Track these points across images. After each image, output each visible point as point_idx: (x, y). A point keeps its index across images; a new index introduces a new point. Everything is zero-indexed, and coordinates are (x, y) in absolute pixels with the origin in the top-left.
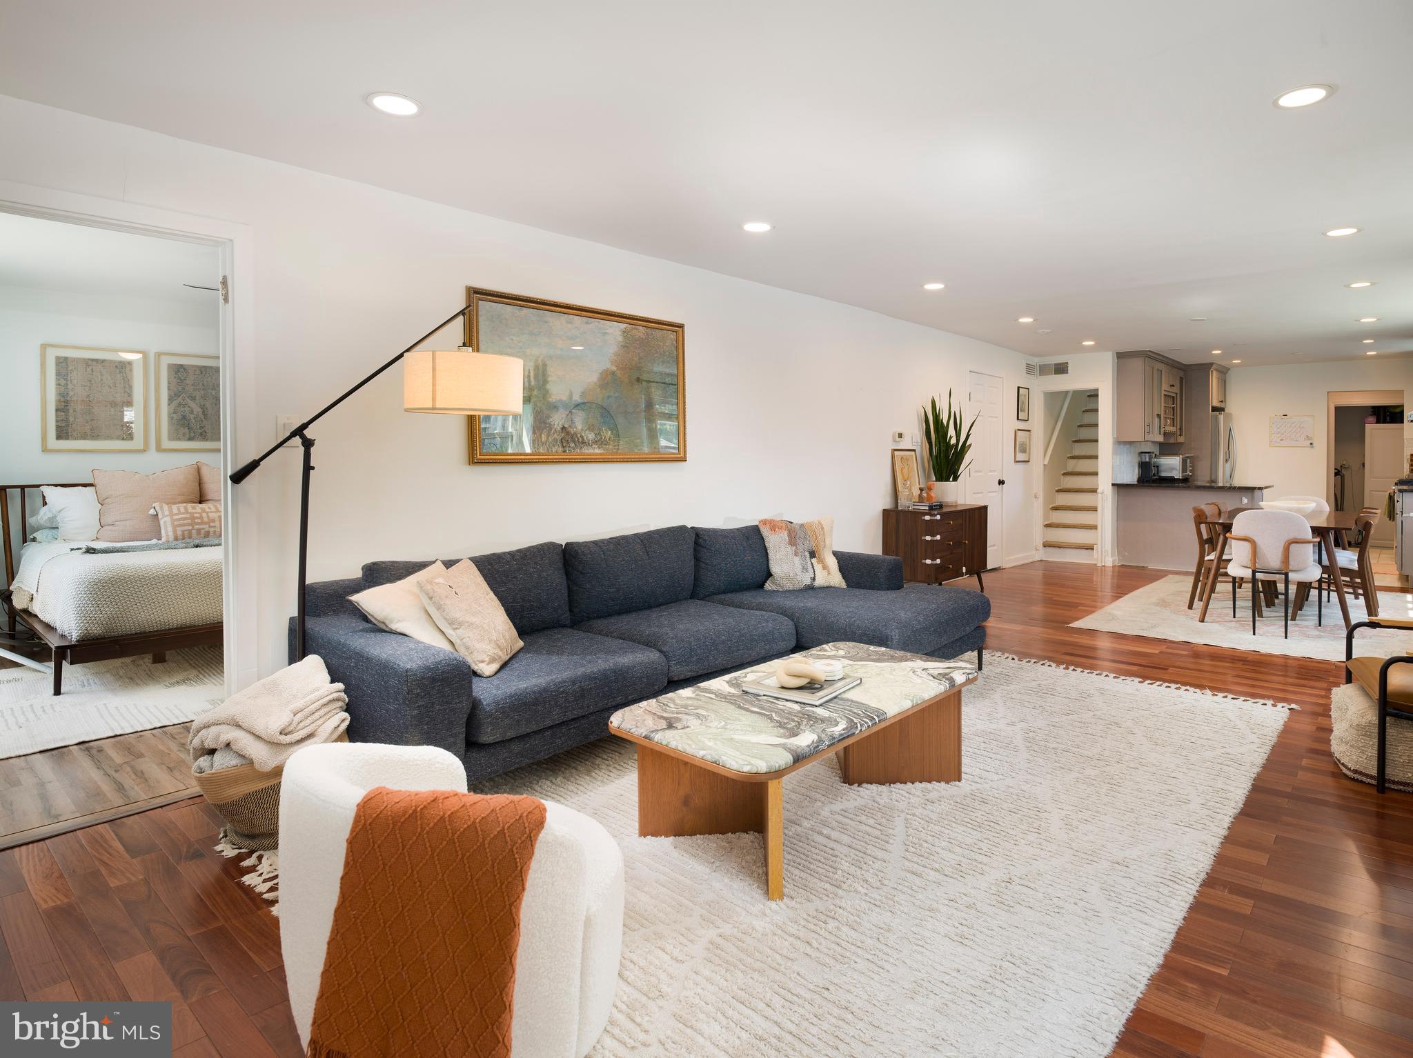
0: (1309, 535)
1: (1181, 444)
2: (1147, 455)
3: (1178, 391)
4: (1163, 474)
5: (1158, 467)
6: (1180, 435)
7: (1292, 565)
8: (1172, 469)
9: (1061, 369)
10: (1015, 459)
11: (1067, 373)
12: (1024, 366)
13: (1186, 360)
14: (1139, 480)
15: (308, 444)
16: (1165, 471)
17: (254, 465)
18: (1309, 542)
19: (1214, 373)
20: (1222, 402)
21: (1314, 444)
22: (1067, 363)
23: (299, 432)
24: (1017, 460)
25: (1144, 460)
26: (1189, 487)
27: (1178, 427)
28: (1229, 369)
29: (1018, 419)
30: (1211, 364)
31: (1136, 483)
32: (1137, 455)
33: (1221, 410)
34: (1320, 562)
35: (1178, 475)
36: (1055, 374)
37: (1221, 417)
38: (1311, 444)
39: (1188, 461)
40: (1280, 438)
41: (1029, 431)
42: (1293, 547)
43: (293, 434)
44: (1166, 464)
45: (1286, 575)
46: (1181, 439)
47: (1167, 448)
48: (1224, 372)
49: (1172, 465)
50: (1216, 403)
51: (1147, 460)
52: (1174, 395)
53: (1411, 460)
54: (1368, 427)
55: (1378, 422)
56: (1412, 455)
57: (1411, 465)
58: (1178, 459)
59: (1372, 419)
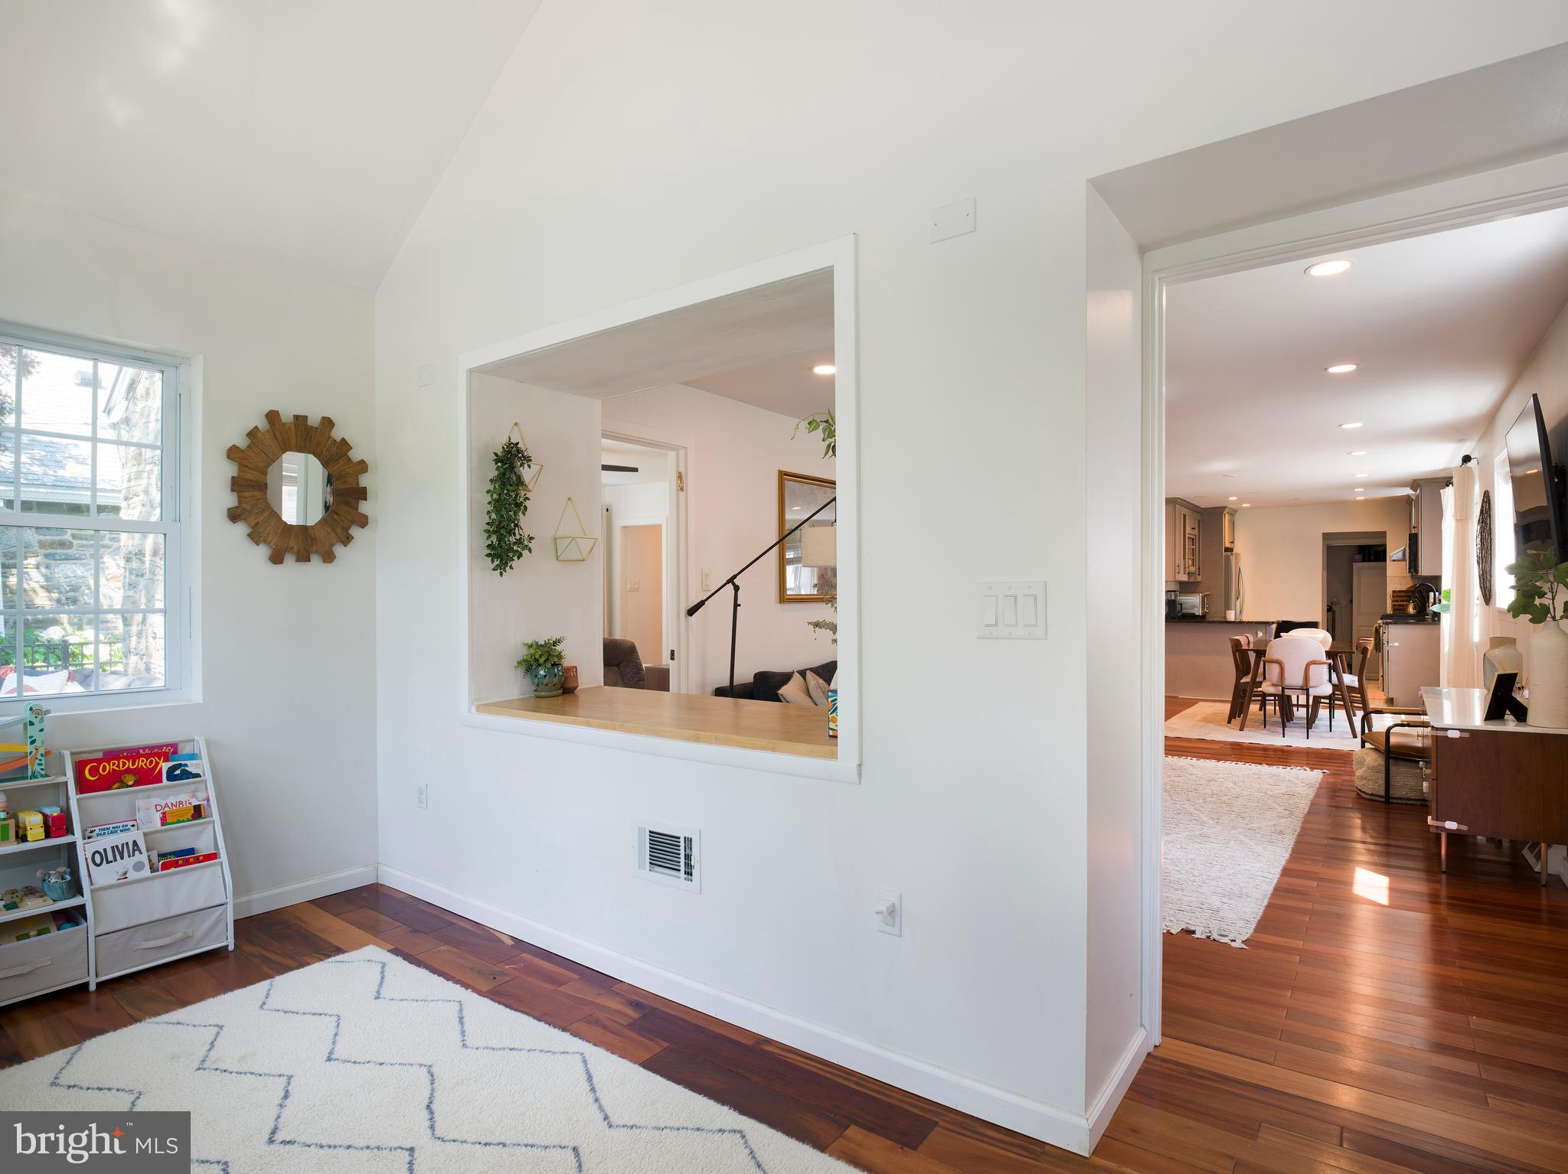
0: (1323, 658)
1: (1199, 582)
2: (1173, 593)
3: (1197, 534)
4: (1184, 611)
5: (1181, 604)
6: (1199, 575)
7: (1311, 683)
8: (1194, 607)
13: (1203, 504)
14: (1167, 617)
15: (736, 588)
16: (1186, 609)
17: (701, 604)
18: (1324, 663)
19: (1227, 516)
20: (1232, 542)
23: (731, 580)
25: (1170, 598)
26: (1205, 622)
27: (1198, 567)
28: (1237, 511)
30: (1225, 508)
33: (1229, 550)
34: (1330, 681)
35: (1198, 612)
37: (1233, 559)
39: (1206, 598)
42: (1312, 667)
43: (728, 582)
44: (1187, 603)
45: (1307, 690)
46: (1199, 579)
47: (1186, 587)
48: (1233, 513)
49: (1193, 602)
50: (1228, 545)
51: (1173, 598)
52: (1194, 537)
53: (1393, 596)
54: (1356, 565)
55: (1364, 560)
56: (1394, 592)
57: (1393, 601)
58: (1198, 597)
59: (1358, 557)
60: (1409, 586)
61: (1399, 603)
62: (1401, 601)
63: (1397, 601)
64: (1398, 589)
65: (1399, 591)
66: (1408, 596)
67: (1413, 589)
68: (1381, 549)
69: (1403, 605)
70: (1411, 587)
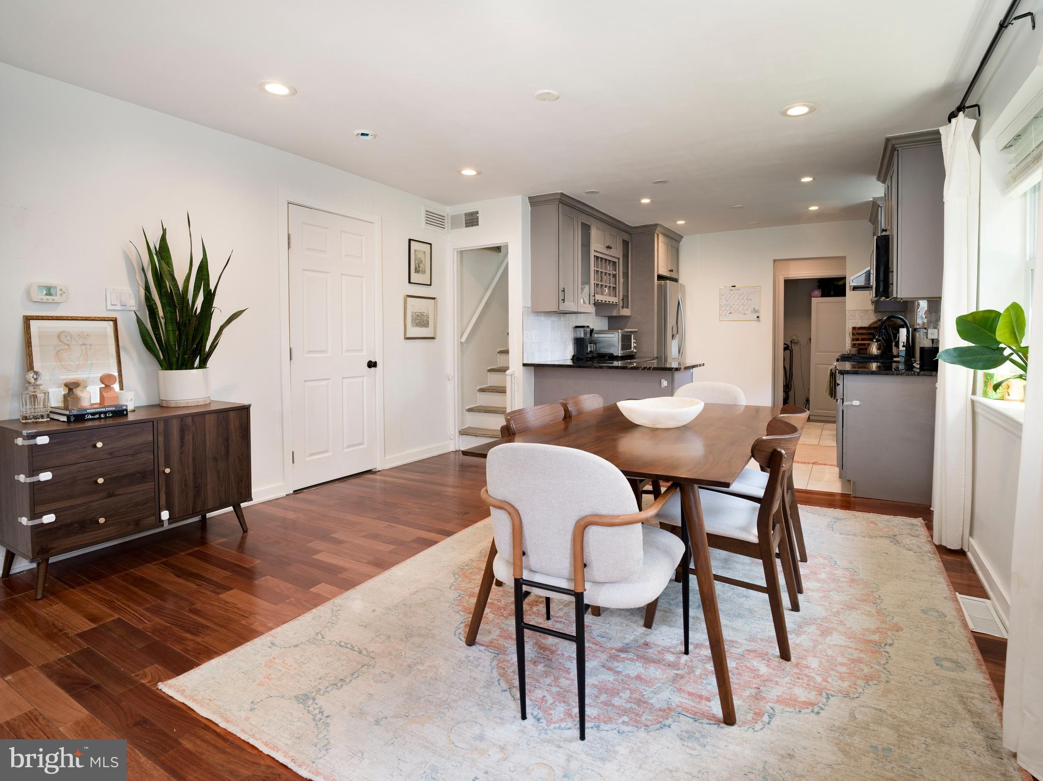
2: (582, 329)
3: (620, 256)
4: (602, 352)
5: (594, 343)
6: (623, 307)
8: (611, 345)
9: (472, 220)
10: (405, 335)
11: (478, 225)
12: (423, 214)
14: (574, 358)
16: (600, 349)
19: (660, 236)
20: (672, 270)
21: (761, 318)
22: (477, 213)
24: (408, 336)
25: (578, 336)
27: (621, 298)
29: (410, 282)
30: (656, 225)
31: (570, 363)
32: (571, 329)
33: (667, 279)
35: (617, 351)
36: (466, 226)
37: (667, 287)
38: (758, 317)
39: (632, 336)
40: (729, 312)
41: (434, 299)
44: (603, 341)
46: (626, 312)
47: (616, 322)
48: (670, 234)
49: (611, 341)
50: (663, 271)
51: (582, 336)
52: (616, 260)
53: (853, 334)
54: (814, 301)
55: (823, 296)
56: (854, 328)
57: (853, 340)
58: (617, 334)
59: (817, 292)
60: (872, 321)
61: (860, 342)
62: (862, 340)
63: (857, 340)
64: (859, 326)
65: (860, 328)
66: (870, 334)
67: (875, 325)
68: (841, 283)
69: (864, 344)
70: (875, 323)
